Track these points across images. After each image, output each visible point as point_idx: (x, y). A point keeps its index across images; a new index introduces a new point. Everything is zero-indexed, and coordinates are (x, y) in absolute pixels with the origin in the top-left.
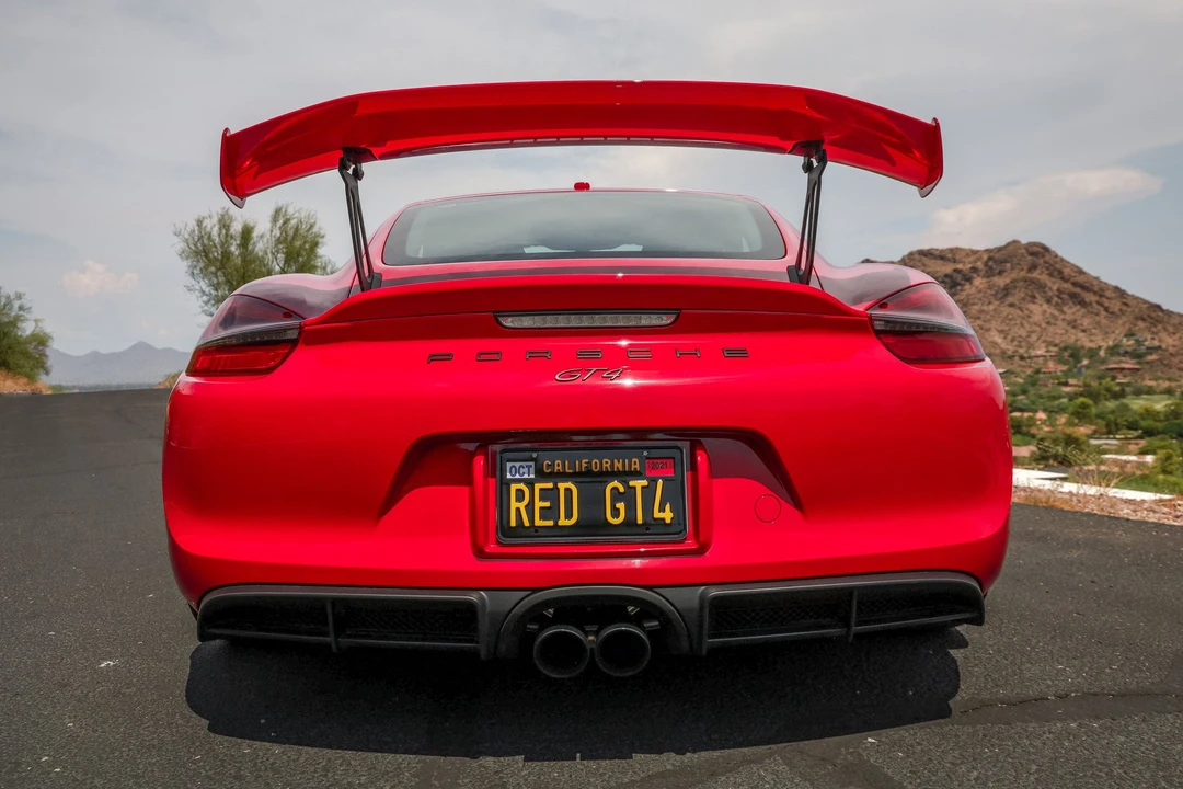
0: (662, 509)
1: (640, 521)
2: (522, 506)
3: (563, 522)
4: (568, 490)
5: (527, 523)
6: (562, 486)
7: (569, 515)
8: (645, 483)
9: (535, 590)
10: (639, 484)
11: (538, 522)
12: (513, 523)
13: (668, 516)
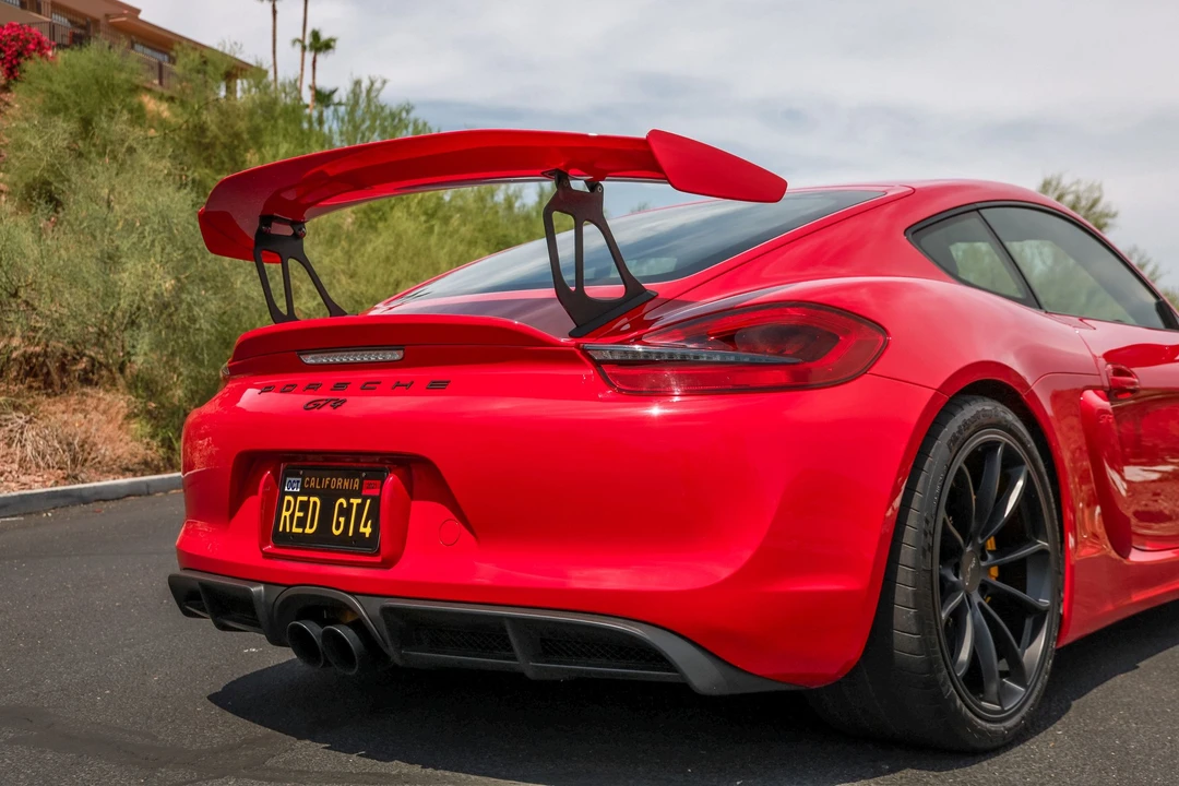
0: (365, 526)
1: (350, 534)
2: (288, 514)
3: (308, 531)
4: (315, 503)
5: (288, 530)
6: (312, 499)
7: (311, 527)
8: (359, 501)
9: (289, 586)
10: (355, 501)
11: (295, 530)
12: (281, 529)
13: (367, 531)
